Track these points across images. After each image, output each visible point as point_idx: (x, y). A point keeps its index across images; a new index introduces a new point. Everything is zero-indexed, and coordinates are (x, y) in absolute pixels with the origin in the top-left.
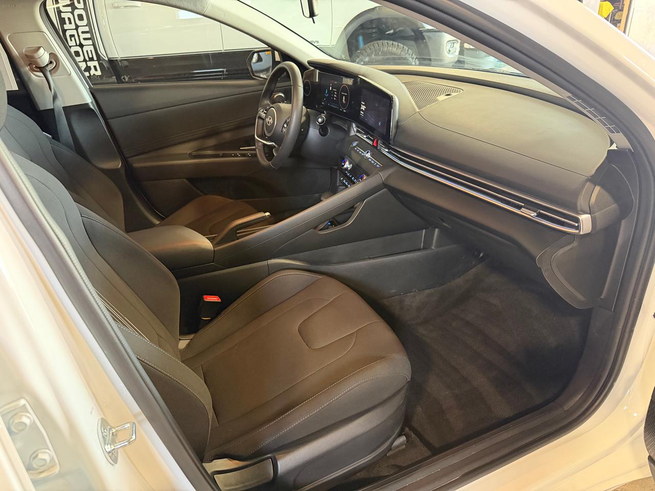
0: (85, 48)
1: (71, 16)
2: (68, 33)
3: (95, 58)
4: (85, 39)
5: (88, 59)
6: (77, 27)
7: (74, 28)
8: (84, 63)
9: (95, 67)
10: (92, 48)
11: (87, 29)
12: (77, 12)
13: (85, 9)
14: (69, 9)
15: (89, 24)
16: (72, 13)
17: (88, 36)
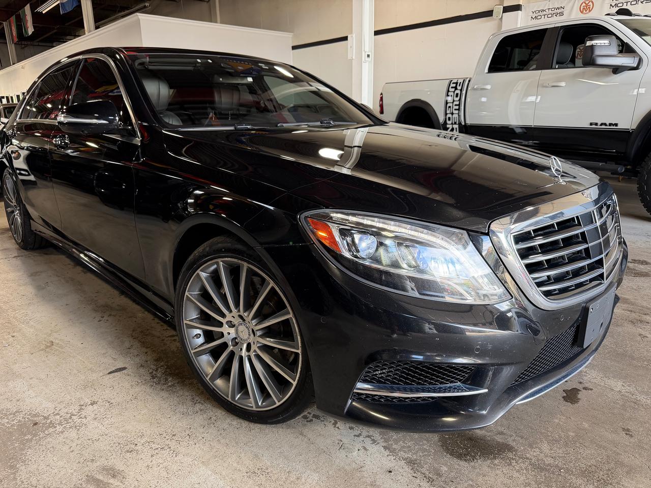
0: (454, 116)
1: (452, 93)
2: (448, 105)
3: (457, 123)
4: (455, 109)
5: (453, 123)
6: (454, 101)
7: (452, 101)
8: (451, 125)
9: (456, 128)
10: (457, 116)
11: (458, 103)
12: (457, 92)
13: (461, 90)
14: (453, 90)
15: (460, 100)
16: (454, 92)
17: (457, 107)
